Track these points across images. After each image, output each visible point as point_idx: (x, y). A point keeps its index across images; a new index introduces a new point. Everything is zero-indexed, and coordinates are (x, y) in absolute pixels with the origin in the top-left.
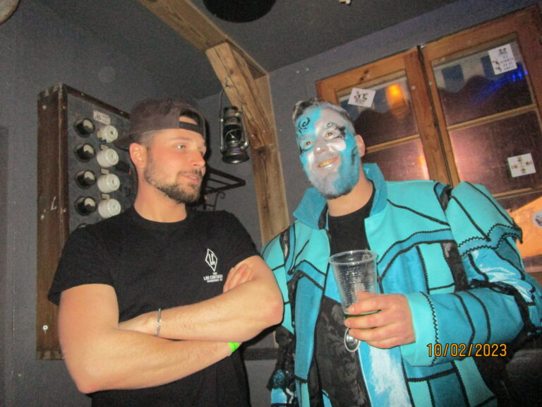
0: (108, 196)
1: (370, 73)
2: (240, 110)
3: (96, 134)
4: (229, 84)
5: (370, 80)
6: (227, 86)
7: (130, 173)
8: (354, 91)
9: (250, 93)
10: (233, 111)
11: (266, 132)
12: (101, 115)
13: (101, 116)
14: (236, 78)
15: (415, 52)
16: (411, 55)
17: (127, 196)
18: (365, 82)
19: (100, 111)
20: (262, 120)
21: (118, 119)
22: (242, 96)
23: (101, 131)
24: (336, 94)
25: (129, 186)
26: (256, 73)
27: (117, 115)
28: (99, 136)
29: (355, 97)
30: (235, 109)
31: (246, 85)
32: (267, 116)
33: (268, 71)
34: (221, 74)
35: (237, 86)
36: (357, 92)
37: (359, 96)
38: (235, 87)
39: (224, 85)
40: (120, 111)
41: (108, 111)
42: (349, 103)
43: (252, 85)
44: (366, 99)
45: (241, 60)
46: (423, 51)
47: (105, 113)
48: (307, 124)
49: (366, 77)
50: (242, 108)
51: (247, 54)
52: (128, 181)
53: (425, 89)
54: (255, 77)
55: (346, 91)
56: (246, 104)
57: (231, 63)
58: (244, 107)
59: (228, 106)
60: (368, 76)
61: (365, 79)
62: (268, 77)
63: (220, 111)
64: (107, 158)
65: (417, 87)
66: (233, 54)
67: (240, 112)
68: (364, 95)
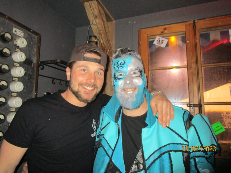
0: (17, 79)
1: (167, 30)
2: (98, 38)
3: (14, 42)
4: (94, 23)
5: (166, 34)
6: (93, 24)
7: (32, 66)
8: (157, 38)
9: (104, 30)
10: (94, 38)
11: (109, 51)
12: (18, 30)
13: (18, 32)
14: (98, 21)
15: (192, 23)
16: (189, 25)
17: (29, 79)
18: (164, 34)
19: (18, 28)
20: (109, 44)
21: (29, 34)
22: (100, 31)
23: (17, 40)
24: (148, 38)
25: (31, 74)
26: (109, 19)
27: (29, 32)
28: (15, 43)
29: (157, 41)
30: (95, 37)
31: (103, 25)
32: (111, 42)
33: (115, 20)
34: (91, 17)
35: (98, 25)
36: (159, 39)
37: (160, 41)
38: (97, 26)
39: (91, 23)
40: (31, 30)
41: (23, 29)
42: (154, 43)
43: (106, 26)
44: (163, 43)
45: (102, 12)
46: (196, 24)
47: (21, 30)
48: (123, 64)
49: (165, 32)
50: (99, 37)
51: (105, 9)
52: (30, 70)
53: (194, 43)
54: (108, 21)
55: (153, 37)
56: (101, 35)
57: (96, 12)
58: (100, 37)
59: (92, 35)
60: (166, 31)
61: (164, 33)
62: (114, 22)
63: (88, 37)
64: (18, 57)
65: (190, 42)
66: (98, 7)
67: (97, 39)
68: (162, 41)
